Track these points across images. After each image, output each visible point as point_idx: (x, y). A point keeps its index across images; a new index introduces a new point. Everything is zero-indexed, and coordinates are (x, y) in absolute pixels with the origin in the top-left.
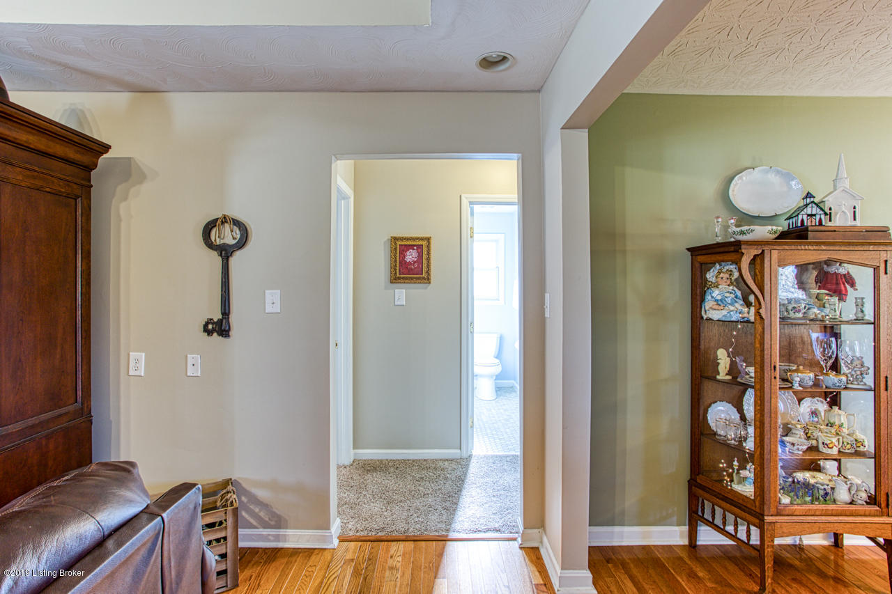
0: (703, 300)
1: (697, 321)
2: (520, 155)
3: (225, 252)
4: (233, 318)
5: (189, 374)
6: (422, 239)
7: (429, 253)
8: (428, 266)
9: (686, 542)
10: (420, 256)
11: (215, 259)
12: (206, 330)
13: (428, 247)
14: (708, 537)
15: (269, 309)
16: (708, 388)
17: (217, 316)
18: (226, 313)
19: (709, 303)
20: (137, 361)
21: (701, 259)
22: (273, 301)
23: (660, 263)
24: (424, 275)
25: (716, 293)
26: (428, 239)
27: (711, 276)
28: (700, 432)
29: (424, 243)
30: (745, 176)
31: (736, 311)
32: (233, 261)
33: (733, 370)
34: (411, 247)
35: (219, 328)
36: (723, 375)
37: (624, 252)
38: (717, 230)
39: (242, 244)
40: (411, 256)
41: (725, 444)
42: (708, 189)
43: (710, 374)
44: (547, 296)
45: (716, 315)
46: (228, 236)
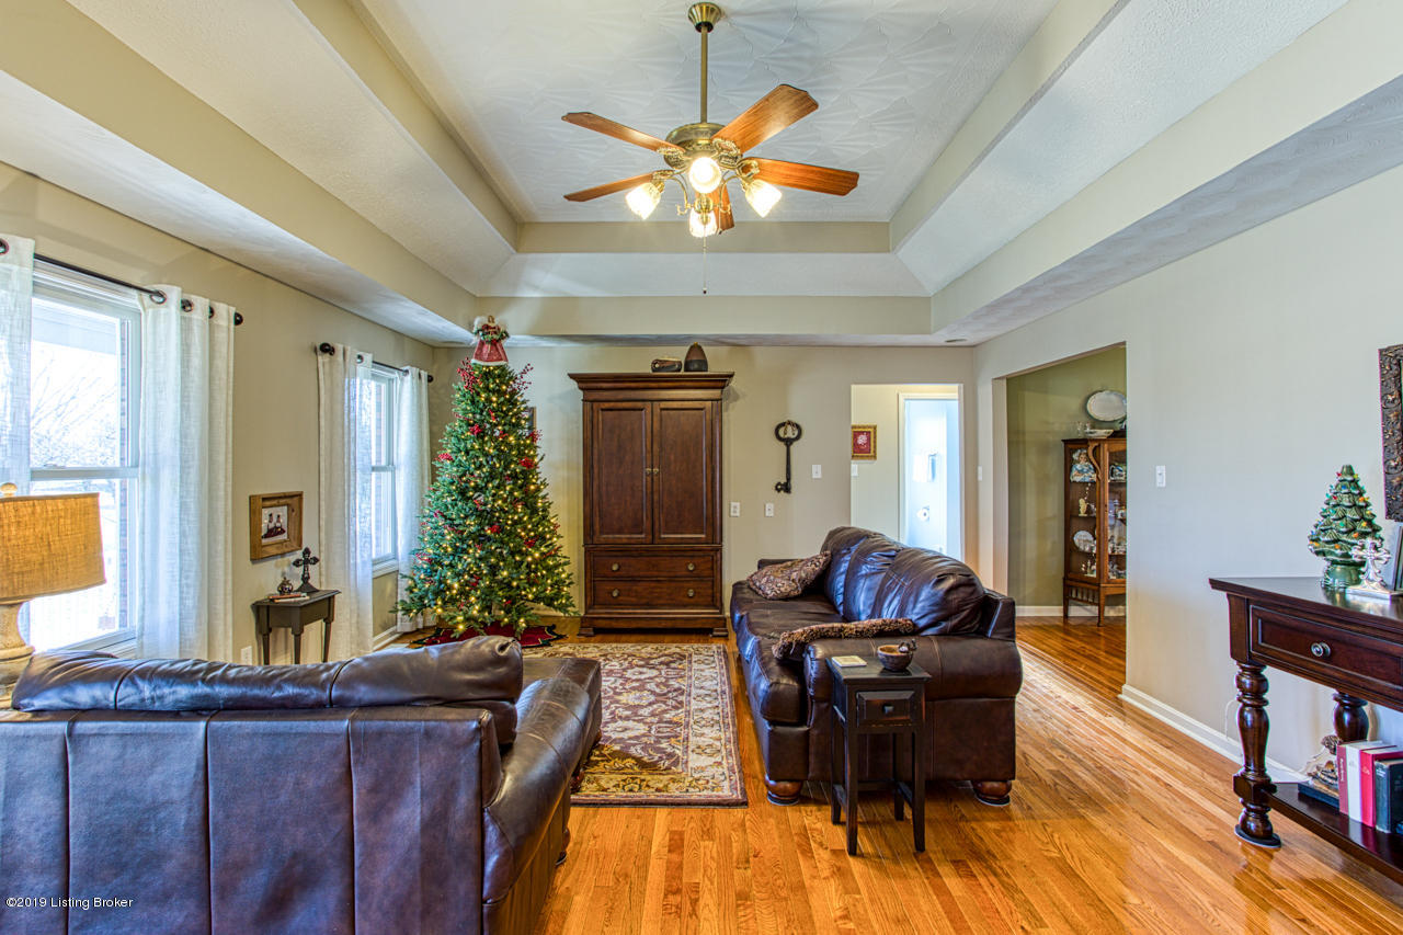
0: (1071, 471)
1: (1068, 483)
2: (962, 385)
3: (788, 442)
4: (793, 482)
5: (767, 514)
6: (869, 427)
7: (875, 437)
8: (875, 447)
9: (1062, 615)
10: (869, 439)
11: (782, 446)
12: (777, 489)
13: (875, 433)
14: (1076, 611)
15: (814, 476)
16: (1075, 523)
17: (783, 481)
18: (789, 479)
19: (1074, 472)
20: (735, 507)
21: (1070, 446)
22: (817, 471)
23: (1045, 449)
24: (872, 454)
25: (1078, 466)
26: (875, 428)
27: (1075, 456)
28: (1070, 549)
29: (871, 430)
30: (1097, 396)
31: (1090, 476)
32: (792, 447)
33: (1089, 510)
34: (863, 433)
35: (785, 487)
36: (1082, 513)
37: (1024, 442)
38: (1080, 430)
39: (798, 438)
40: (862, 440)
41: (1084, 553)
42: (1074, 404)
43: (1075, 514)
44: (980, 469)
45: (1078, 479)
46: (790, 433)
